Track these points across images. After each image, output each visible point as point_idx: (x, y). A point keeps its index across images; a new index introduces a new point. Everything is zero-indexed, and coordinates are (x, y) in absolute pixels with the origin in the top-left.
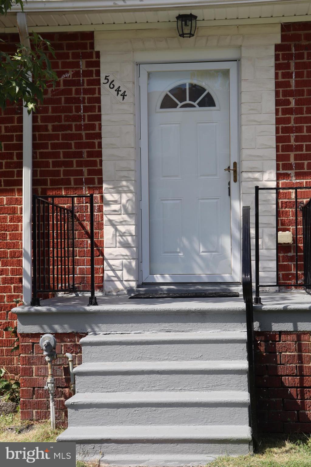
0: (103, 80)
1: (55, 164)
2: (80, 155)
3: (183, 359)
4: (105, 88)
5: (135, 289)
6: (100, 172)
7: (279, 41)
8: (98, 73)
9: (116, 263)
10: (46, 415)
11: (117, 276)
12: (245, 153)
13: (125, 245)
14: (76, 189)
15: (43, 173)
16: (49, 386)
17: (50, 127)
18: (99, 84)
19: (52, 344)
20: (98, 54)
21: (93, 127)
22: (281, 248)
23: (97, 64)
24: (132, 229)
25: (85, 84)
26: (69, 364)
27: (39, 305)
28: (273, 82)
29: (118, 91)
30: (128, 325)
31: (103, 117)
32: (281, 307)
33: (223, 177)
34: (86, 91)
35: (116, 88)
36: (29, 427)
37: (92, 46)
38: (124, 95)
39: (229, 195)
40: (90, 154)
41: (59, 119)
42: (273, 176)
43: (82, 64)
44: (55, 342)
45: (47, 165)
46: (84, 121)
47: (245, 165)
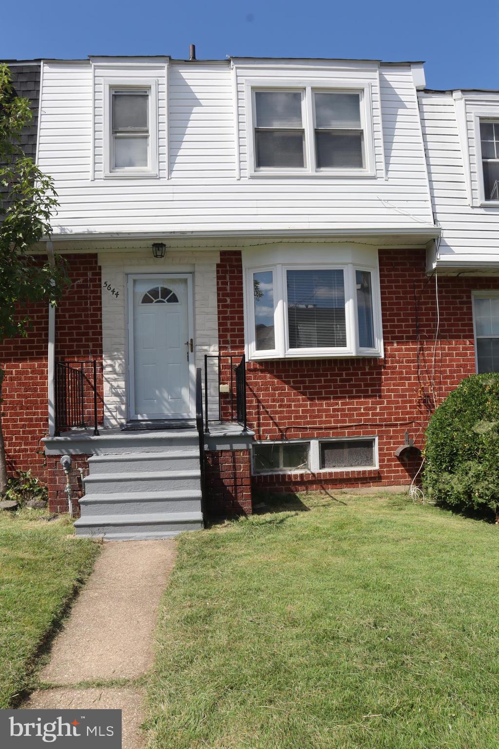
0: (103, 285)
1: (71, 340)
2: (87, 334)
3: (157, 470)
4: (104, 290)
5: (125, 424)
6: (101, 346)
7: (219, 262)
8: (100, 280)
9: (111, 407)
10: (67, 509)
11: (112, 416)
12: (198, 332)
13: (117, 395)
14: (84, 357)
15: (62, 347)
16: (68, 490)
17: (67, 316)
18: (101, 287)
19: (69, 462)
20: (100, 268)
21: (96, 315)
22: (222, 395)
23: (100, 274)
24: (122, 384)
25: (91, 287)
26: (80, 475)
27: (60, 436)
28: (216, 287)
29: (113, 291)
30: (120, 448)
31: (103, 309)
32: (222, 434)
33: (183, 349)
34: (92, 292)
35: (112, 289)
36: (55, 517)
37: (96, 262)
38: (117, 294)
39: (188, 360)
40: (94, 334)
41: (73, 310)
42: (217, 348)
43: (90, 274)
44: (71, 461)
45: (65, 341)
46: (90, 311)
47: (198, 341)
